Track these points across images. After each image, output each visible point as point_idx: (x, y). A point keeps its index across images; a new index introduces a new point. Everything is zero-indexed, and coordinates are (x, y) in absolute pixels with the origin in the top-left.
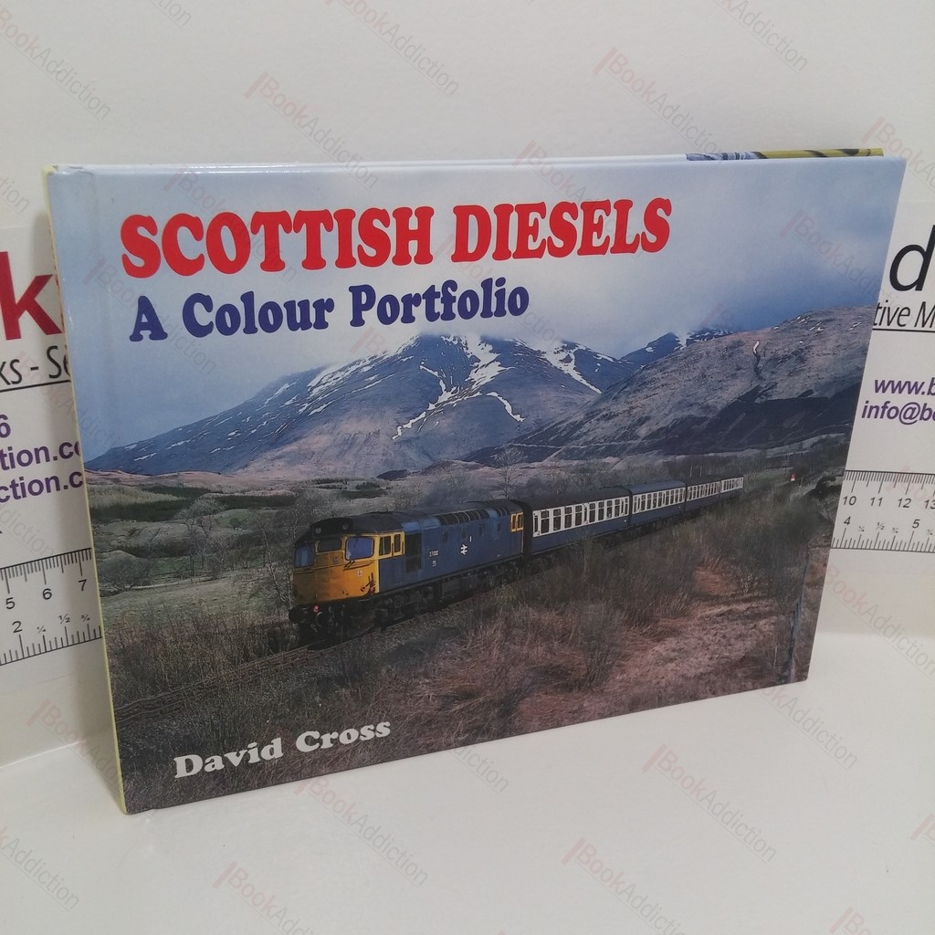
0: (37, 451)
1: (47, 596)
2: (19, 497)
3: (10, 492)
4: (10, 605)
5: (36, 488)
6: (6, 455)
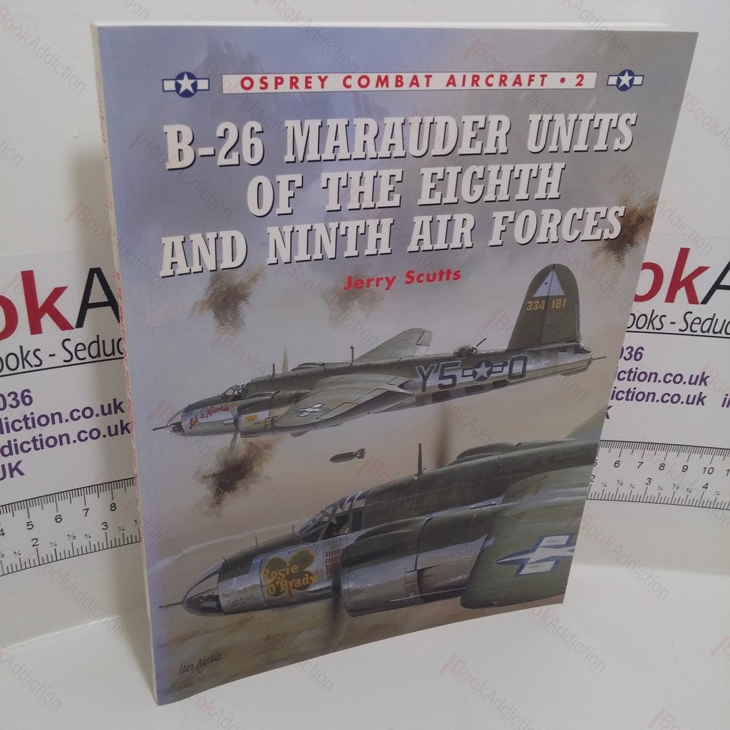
0: (53, 415)
1: (59, 520)
2: (39, 449)
3: (31, 445)
4: (30, 527)
5: (51, 442)
6: (29, 419)
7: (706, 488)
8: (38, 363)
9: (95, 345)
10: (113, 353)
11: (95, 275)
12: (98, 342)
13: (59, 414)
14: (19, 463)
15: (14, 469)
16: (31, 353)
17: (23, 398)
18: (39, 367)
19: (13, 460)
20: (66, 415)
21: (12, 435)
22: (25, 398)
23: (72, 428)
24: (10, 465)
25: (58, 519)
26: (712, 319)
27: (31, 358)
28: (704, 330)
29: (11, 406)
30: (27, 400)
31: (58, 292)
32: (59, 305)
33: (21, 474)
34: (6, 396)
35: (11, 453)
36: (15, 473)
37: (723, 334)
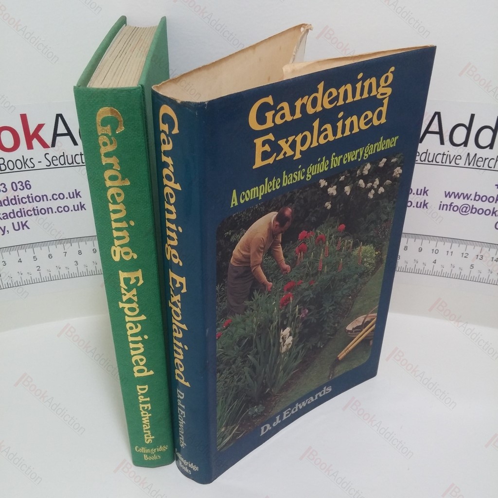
7: (435, 263)
8: (33, 166)
9: (62, 157)
10: (73, 163)
11: (59, 117)
12: (64, 156)
13: (46, 196)
14: (26, 222)
15: (24, 225)
16: (29, 160)
17: (26, 185)
18: (33, 168)
19: (23, 219)
20: (50, 197)
21: (22, 206)
22: (27, 185)
23: (54, 205)
24: (22, 222)
25: (50, 256)
26: (426, 153)
27: (28, 163)
28: (422, 160)
29: (20, 189)
30: (28, 187)
31: (40, 127)
32: (41, 133)
33: (28, 228)
34: (17, 183)
35: (22, 216)
36: (25, 227)
37: (434, 163)
